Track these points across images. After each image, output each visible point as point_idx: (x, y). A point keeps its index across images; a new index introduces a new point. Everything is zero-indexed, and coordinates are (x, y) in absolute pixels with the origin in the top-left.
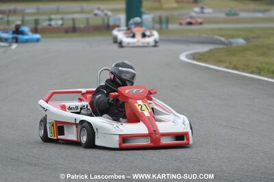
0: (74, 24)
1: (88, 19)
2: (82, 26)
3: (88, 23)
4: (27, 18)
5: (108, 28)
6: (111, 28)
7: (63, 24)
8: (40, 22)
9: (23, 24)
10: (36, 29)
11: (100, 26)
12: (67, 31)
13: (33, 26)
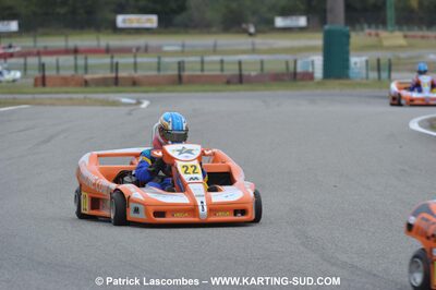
0: (240, 70)
1: (262, 62)
2: (253, 73)
3: (262, 69)
4: (166, 60)
5: (294, 77)
6: (298, 77)
7: (222, 70)
8: (186, 66)
9: (159, 69)
10: (180, 77)
11: (283, 74)
12: (228, 82)
13: (176, 72)
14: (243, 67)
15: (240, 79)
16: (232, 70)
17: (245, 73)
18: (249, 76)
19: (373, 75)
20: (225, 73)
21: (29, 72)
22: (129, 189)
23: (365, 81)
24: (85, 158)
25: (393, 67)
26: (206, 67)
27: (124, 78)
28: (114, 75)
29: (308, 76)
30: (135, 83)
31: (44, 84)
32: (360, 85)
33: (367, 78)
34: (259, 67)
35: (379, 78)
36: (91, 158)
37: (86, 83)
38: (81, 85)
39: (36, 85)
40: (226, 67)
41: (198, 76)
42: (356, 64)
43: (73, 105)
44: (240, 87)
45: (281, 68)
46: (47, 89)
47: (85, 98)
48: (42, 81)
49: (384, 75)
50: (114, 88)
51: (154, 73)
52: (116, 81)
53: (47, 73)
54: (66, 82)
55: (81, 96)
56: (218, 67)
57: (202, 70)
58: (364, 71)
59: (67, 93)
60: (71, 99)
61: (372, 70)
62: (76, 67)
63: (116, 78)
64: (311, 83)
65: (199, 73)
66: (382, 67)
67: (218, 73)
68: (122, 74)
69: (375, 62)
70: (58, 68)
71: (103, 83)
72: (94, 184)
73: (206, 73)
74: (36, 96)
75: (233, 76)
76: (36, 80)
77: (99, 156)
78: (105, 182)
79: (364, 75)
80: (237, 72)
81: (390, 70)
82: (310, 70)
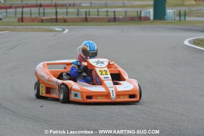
0: (115, 15)
1: (126, 12)
2: (121, 17)
3: (126, 15)
5: (140, 19)
6: (142, 19)
7: (107, 15)
8: (91, 13)
9: (78, 15)
10: (86, 18)
11: (135, 18)
12: (109, 21)
13: (84, 16)
14: (116, 14)
15: (114, 20)
16: (111, 15)
17: (117, 17)
18: (119, 18)
19: (177, 18)
20: (109, 17)
21: (17, 15)
22: (70, 83)
23: (174, 21)
24: (41, 65)
25: (187, 15)
26: (100, 14)
27: (60, 19)
28: (55, 17)
29: (147, 19)
30: (65, 21)
31: (22, 21)
32: (171, 23)
33: (175, 19)
34: (124, 14)
35: (180, 20)
36: (44, 65)
37: (42, 21)
38: (40, 22)
39: (19, 22)
40: (109, 14)
41: (95, 18)
42: (170, 13)
43: (32, 31)
44: (114, 23)
45: (135, 15)
46: (23, 24)
47: (39, 28)
48: (22, 20)
49: (182, 18)
50: (55, 23)
51: (76, 16)
52: (56, 20)
53: (24, 16)
54: (33, 20)
55: (37, 27)
56: (106, 14)
57: (98, 15)
58: (173, 17)
59: (31, 25)
60: (32, 28)
61: (177, 16)
62: (39, 14)
63: (57, 18)
64: (147, 22)
65: (96, 17)
66: (181, 14)
67: (106, 17)
68: (59, 17)
69: (178, 12)
70: (31, 14)
71: (51, 21)
72: (48, 80)
73: (100, 17)
74: (17, 27)
75: (111, 18)
76: (19, 19)
77: (48, 64)
78: (55, 79)
79: (173, 18)
80: (113, 17)
81: (185, 16)
82: (148, 16)
